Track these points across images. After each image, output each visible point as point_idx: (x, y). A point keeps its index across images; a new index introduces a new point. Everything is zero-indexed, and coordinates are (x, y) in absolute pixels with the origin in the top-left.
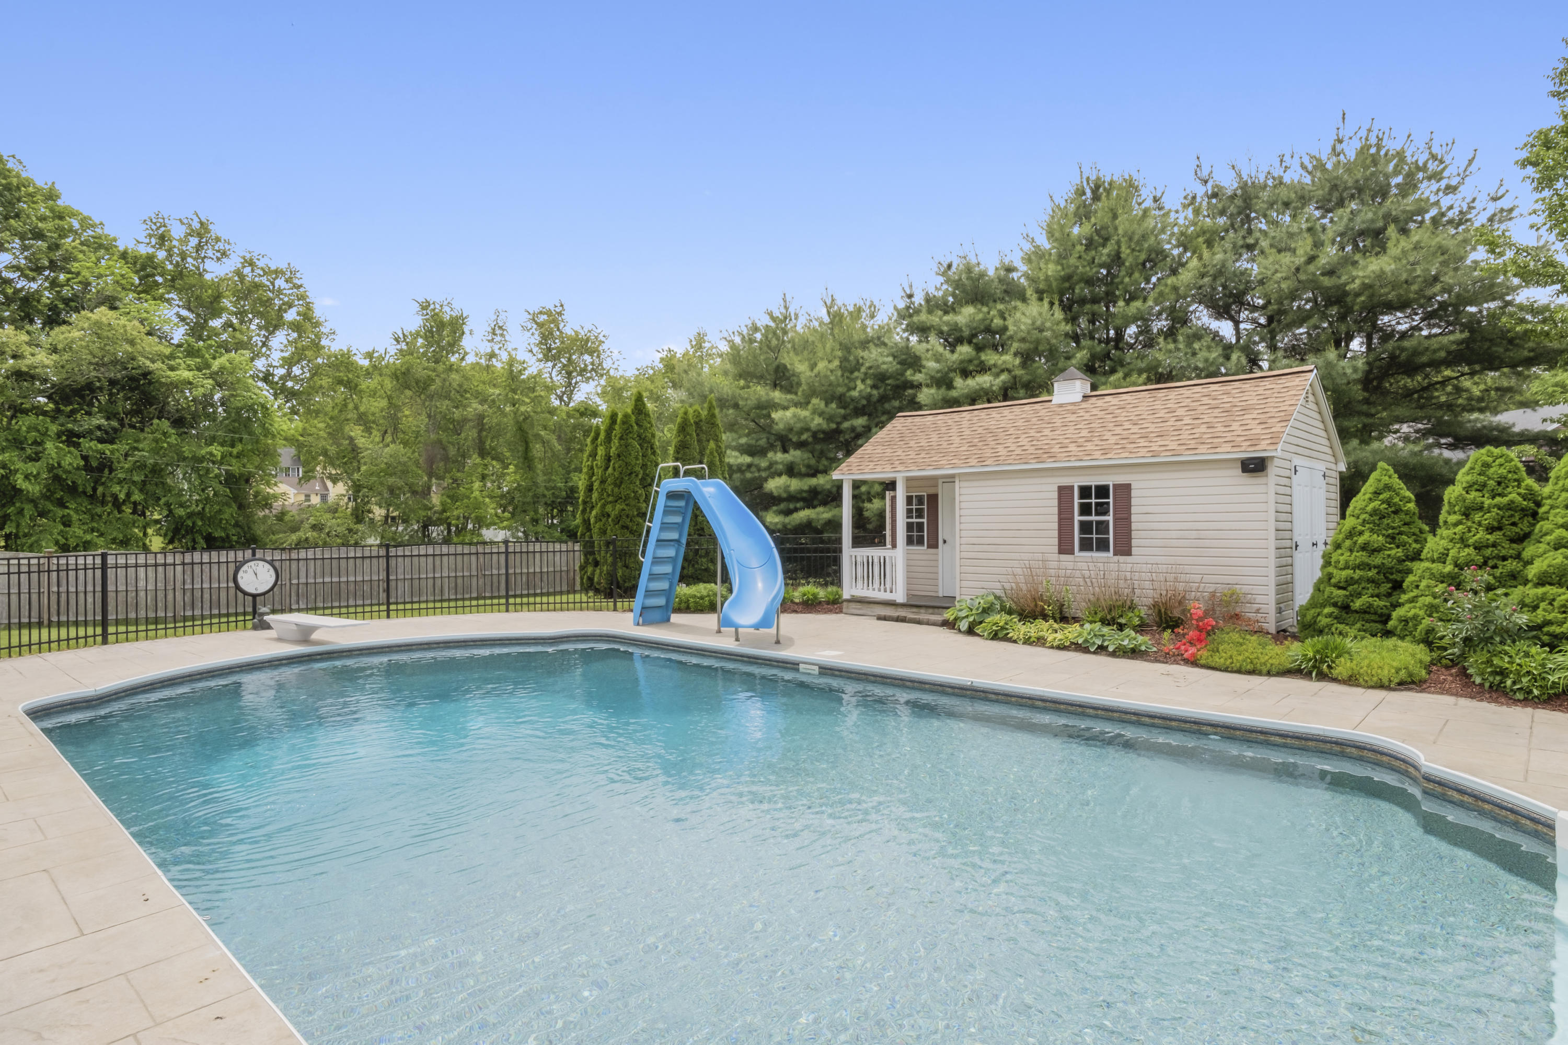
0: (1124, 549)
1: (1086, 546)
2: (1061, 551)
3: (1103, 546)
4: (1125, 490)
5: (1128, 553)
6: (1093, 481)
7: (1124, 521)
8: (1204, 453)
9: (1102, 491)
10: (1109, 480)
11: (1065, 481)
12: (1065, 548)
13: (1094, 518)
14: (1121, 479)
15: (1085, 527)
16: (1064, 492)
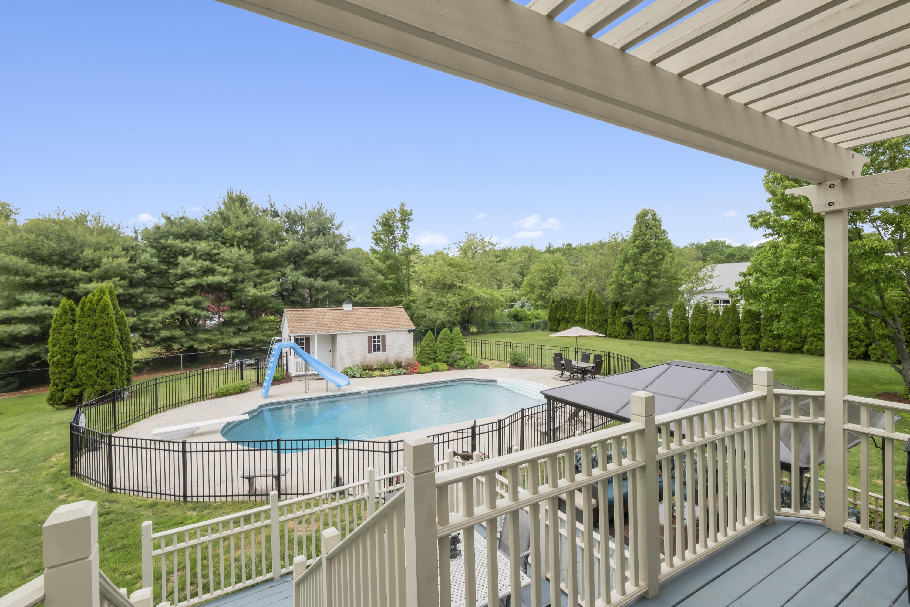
0: (384, 350)
1: (375, 350)
2: (369, 353)
3: (379, 350)
4: (384, 337)
5: (385, 351)
6: (376, 335)
7: (384, 344)
8: (401, 328)
9: (379, 337)
10: (381, 334)
11: (370, 335)
12: (370, 352)
13: (377, 344)
14: (383, 334)
15: (375, 346)
16: (369, 338)
